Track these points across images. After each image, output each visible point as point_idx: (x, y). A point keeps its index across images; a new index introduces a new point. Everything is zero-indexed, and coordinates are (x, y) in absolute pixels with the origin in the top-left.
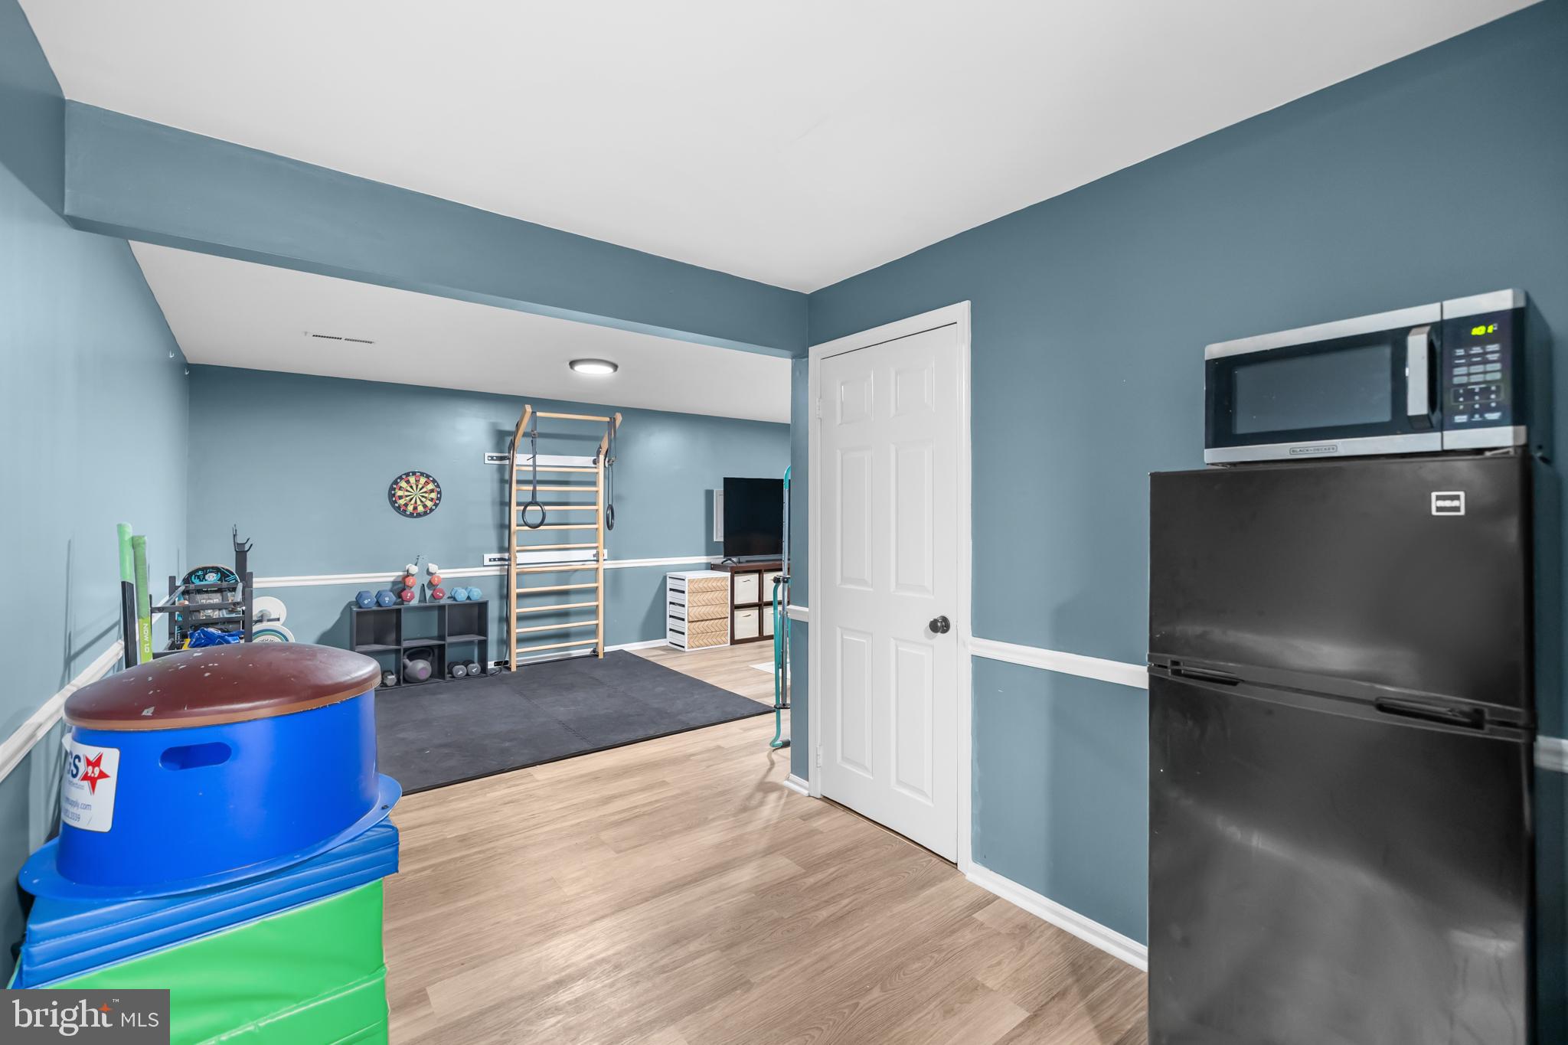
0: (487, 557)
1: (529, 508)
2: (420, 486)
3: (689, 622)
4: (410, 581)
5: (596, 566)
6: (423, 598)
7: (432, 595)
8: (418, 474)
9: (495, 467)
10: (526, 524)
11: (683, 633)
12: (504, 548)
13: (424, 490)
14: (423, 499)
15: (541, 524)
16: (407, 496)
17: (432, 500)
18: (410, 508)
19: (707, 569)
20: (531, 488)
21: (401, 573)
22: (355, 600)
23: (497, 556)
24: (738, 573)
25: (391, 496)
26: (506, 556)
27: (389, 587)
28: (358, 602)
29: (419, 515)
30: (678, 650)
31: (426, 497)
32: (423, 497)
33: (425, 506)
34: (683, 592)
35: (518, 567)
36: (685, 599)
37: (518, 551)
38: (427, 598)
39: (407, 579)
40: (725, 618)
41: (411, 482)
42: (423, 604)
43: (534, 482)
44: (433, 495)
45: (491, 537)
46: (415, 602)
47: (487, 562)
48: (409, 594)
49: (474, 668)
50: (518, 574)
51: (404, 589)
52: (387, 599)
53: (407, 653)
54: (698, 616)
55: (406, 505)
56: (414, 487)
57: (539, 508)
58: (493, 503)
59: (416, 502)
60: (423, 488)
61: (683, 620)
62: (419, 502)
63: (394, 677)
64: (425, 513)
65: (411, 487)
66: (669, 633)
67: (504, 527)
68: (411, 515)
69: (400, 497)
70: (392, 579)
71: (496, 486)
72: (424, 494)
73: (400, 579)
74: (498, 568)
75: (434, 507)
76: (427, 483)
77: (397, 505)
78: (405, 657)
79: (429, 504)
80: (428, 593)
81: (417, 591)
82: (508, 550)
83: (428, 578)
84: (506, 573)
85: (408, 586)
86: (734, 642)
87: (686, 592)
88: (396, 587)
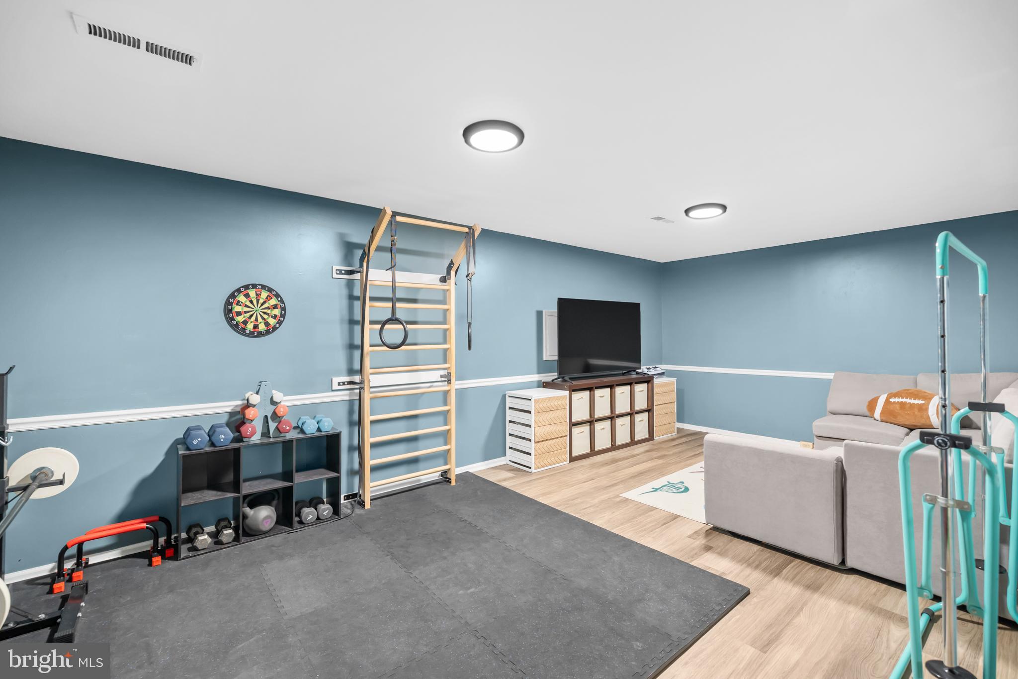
0: (336, 380)
1: (387, 326)
2: (261, 301)
3: (535, 442)
4: (250, 413)
5: (446, 388)
6: (266, 434)
7: (277, 428)
8: (258, 287)
9: (344, 282)
10: (384, 344)
11: (530, 454)
12: (356, 370)
13: (266, 305)
14: (266, 316)
15: (403, 343)
16: (246, 312)
17: (275, 317)
18: (250, 326)
19: (539, 387)
20: (390, 305)
21: (239, 403)
22: (182, 437)
23: (347, 379)
24: (574, 391)
25: (228, 311)
26: (357, 379)
27: (225, 419)
28: (184, 441)
29: (261, 334)
30: (525, 471)
31: (268, 314)
32: (265, 313)
33: (267, 324)
34: (529, 412)
35: (372, 390)
36: (531, 419)
37: (371, 374)
38: (271, 431)
39: (247, 411)
40: (565, 436)
41: (251, 296)
42: (266, 440)
43: (393, 300)
44: (277, 312)
45: (340, 358)
46: (256, 438)
47: (335, 387)
48: (250, 430)
49: (324, 510)
50: (371, 399)
51: (243, 423)
52: (222, 437)
53: (247, 500)
54: (543, 436)
55: (245, 322)
56: (255, 302)
57: (401, 326)
58: (342, 321)
59: (256, 320)
60: (264, 303)
61: (530, 440)
62: (260, 319)
63: (231, 531)
64: (268, 332)
65: (251, 302)
66: (508, 451)
67: (354, 347)
68: (251, 335)
69: (239, 314)
70: (229, 410)
71: (345, 302)
72: (265, 311)
73: (238, 409)
74: (347, 392)
75: (277, 326)
76: (269, 298)
77: (234, 322)
78: (245, 505)
79: (272, 322)
80: (273, 426)
81: (258, 425)
82: (361, 372)
83: (273, 408)
84: (358, 398)
85: (248, 419)
86: (573, 459)
87: (533, 412)
88: (233, 419)
